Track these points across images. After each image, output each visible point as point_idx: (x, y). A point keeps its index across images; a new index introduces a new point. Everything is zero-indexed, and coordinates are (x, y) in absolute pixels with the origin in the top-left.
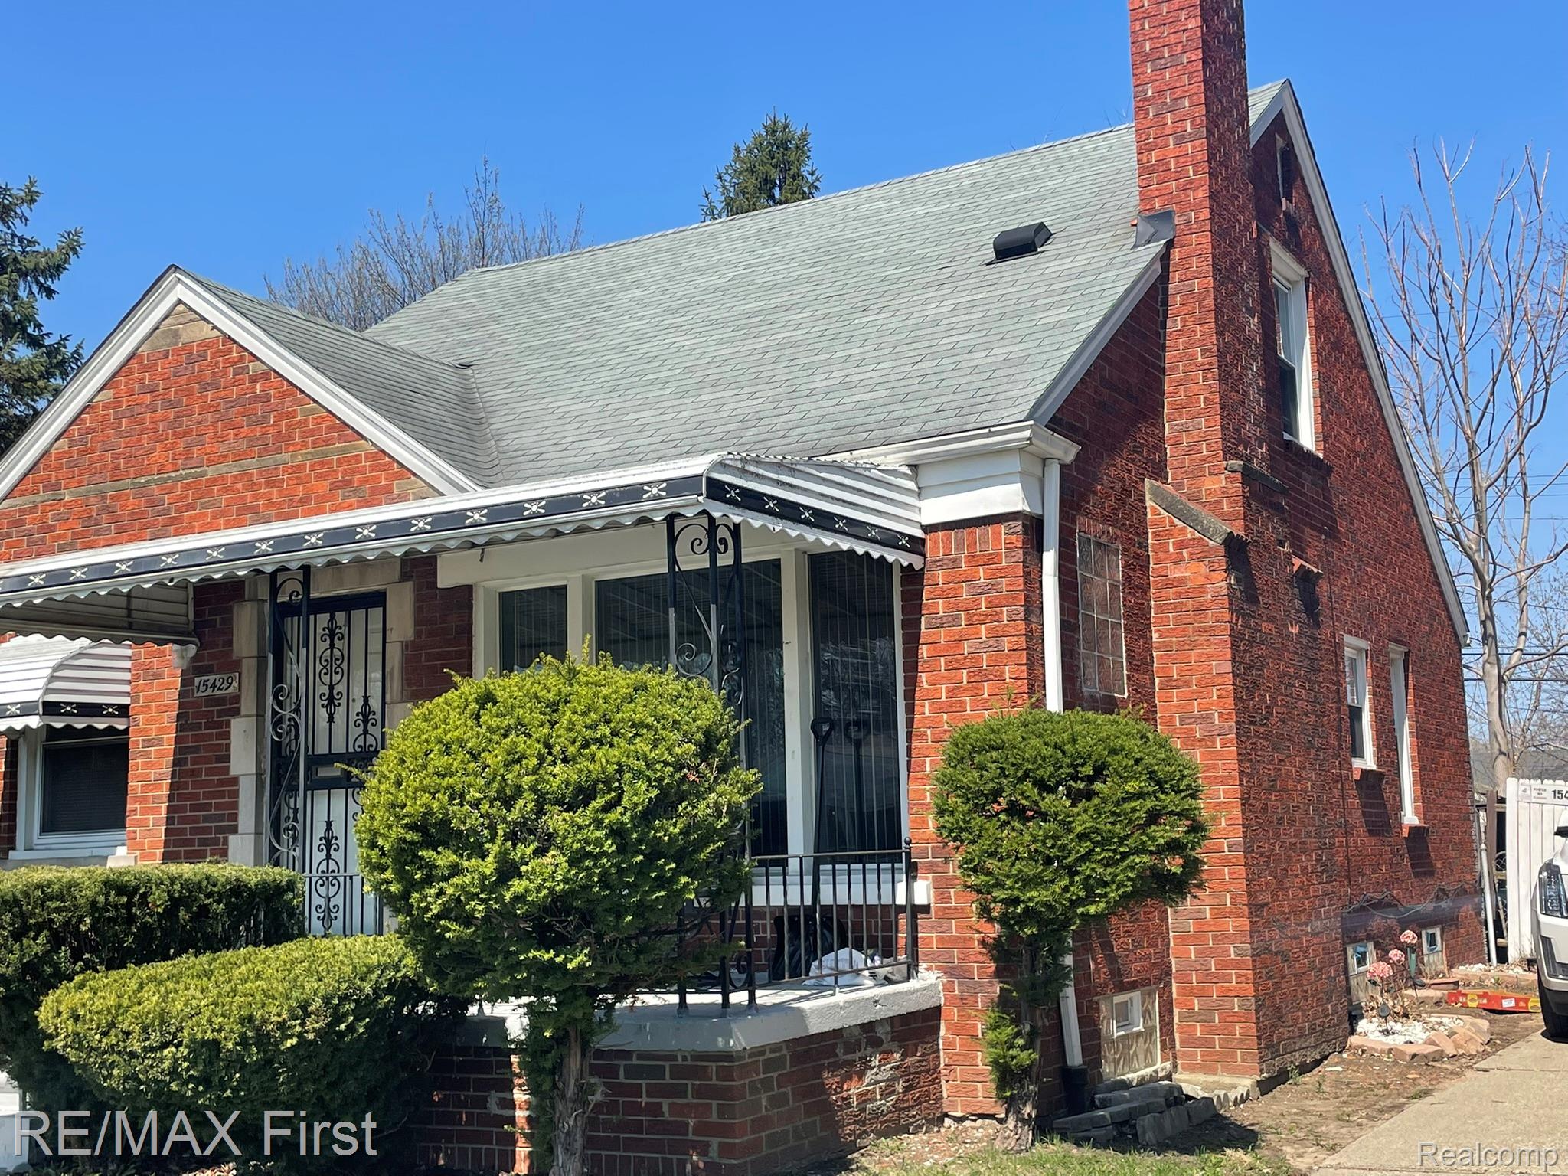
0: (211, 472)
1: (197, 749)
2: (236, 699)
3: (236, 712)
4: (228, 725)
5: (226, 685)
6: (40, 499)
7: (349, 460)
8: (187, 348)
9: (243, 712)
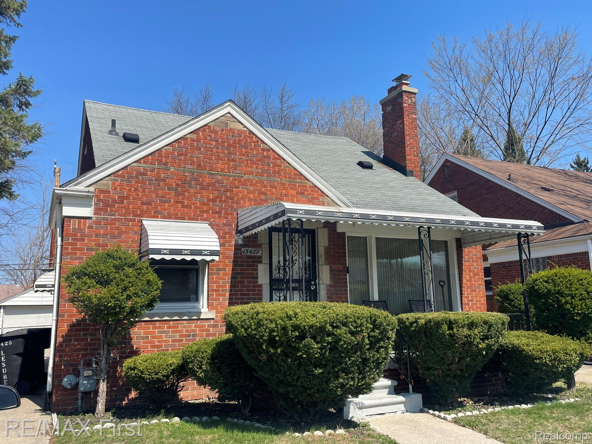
0: (246, 177)
1: (242, 274)
2: (260, 257)
3: (261, 262)
4: (257, 266)
5: (256, 252)
6: (157, 167)
7: (303, 186)
8: (232, 130)
9: (263, 262)
